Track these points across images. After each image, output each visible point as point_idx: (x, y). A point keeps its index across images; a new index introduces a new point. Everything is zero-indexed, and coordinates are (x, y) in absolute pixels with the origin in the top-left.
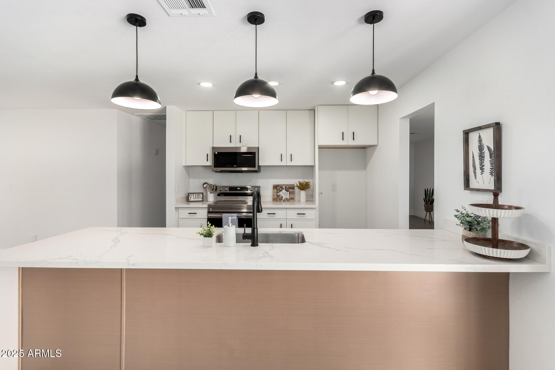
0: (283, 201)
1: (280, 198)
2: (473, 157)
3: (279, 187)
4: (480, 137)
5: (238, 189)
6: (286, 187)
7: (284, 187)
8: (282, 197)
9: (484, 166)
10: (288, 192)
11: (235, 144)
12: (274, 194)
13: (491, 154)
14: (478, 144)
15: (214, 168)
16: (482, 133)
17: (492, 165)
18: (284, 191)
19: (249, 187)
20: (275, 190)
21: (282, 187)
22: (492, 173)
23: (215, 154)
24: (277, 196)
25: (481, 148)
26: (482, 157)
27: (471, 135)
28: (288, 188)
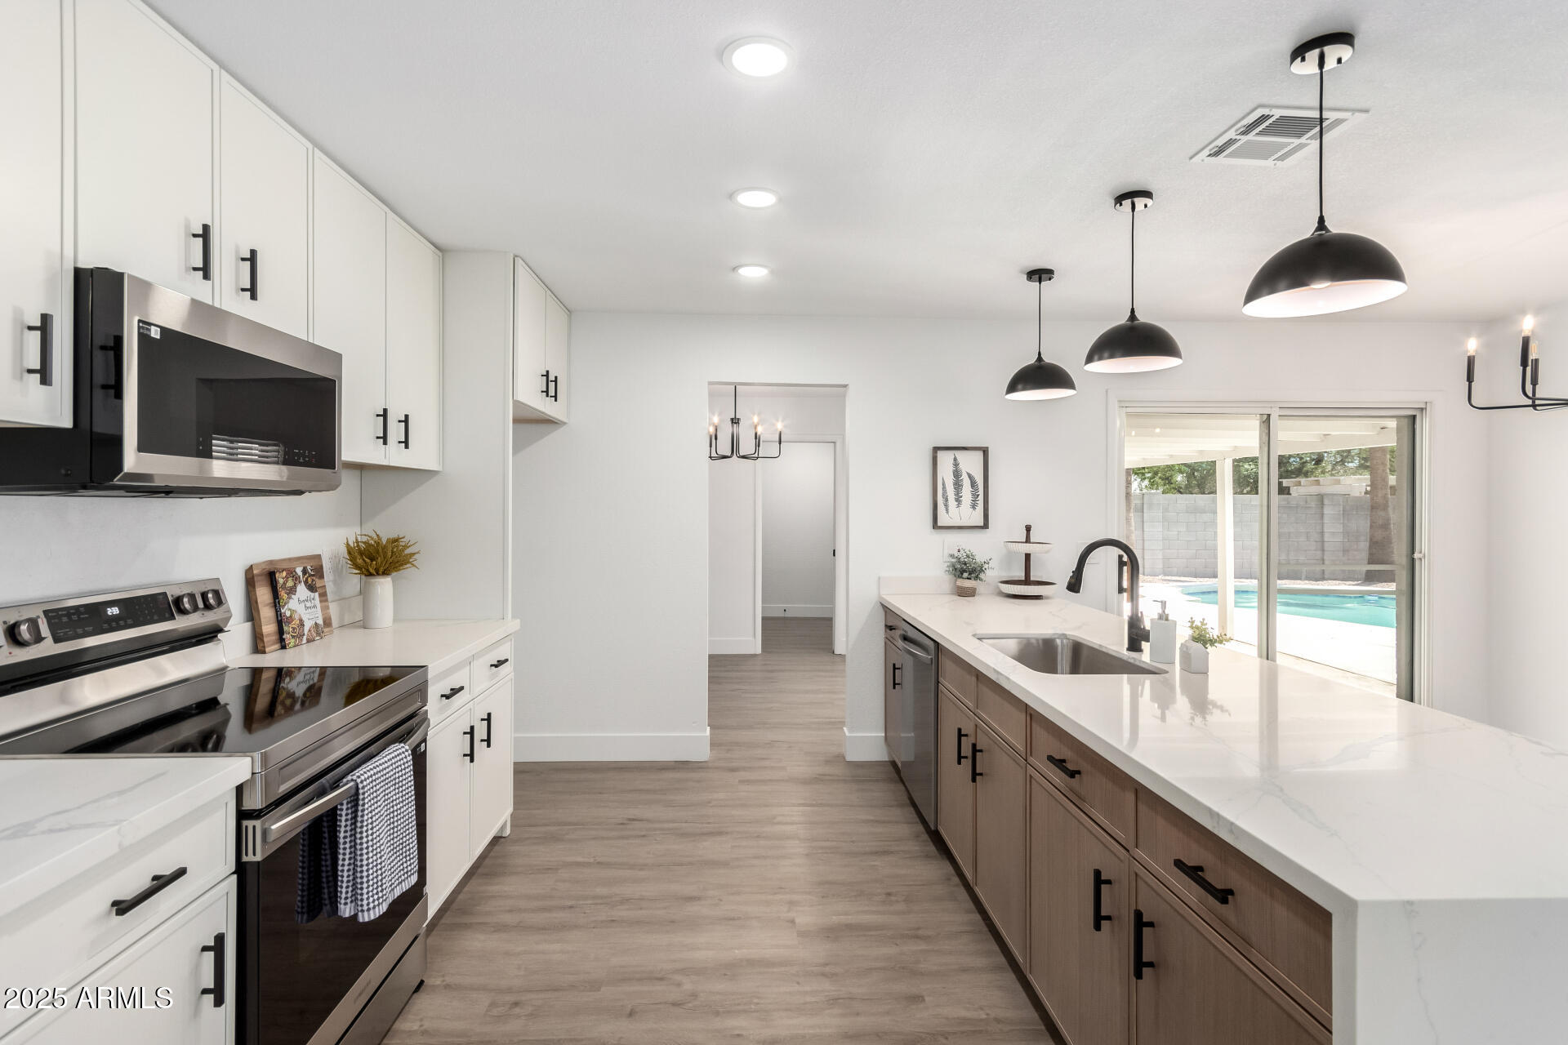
0: (309, 641)
1: (294, 629)
2: (944, 484)
3: (284, 574)
4: (955, 459)
5: (114, 618)
6: (305, 571)
7: (299, 571)
8: (302, 624)
9: (961, 497)
10: (317, 594)
11: (224, 292)
12: (266, 613)
13: (973, 484)
14: (951, 468)
15: (132, 459)
16: (960, 455)
17: (975, 496)
18: (302, 591)
19: (172, 592)
20: (263, 594)
21: (291, 573)
22: (974, 507)
23: (144, 338)
24: (280, 622)
25: (957, 474)
26: (958, 485)
27: (940, 454)
28: (313, 574)
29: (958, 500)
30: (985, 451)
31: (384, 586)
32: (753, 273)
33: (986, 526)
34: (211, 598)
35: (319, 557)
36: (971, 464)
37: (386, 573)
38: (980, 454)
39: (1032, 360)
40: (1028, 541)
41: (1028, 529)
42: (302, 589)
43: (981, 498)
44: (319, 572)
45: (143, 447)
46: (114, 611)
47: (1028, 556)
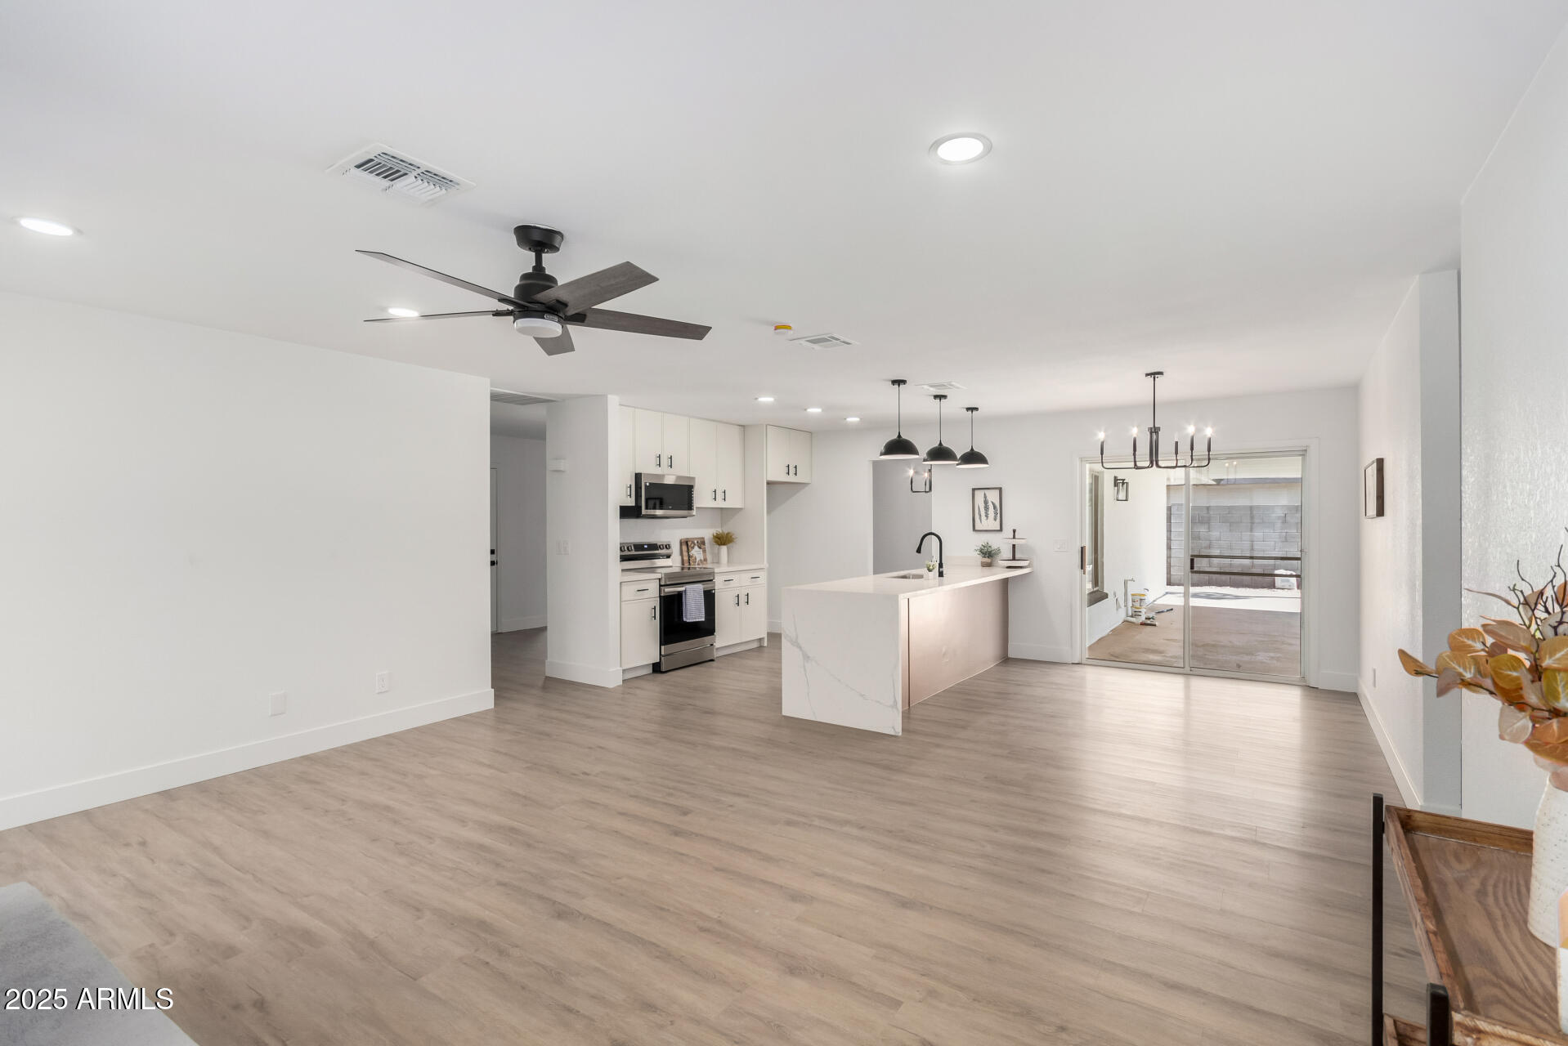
0: (698, 563)
1: (694, 559)
2: (978, 509)
3: (690, 542)
4: (984, 494)
5: (646, 548)
6: (698, 542)
7: (696, 541)
8: (696, 558)
9: (988, 514)
10: (702, 549)
11: (664, 469)
12: (685, 554)
13: (995, 507)
14: (983, 499)
15: (644, 511)
16: (986, 491)
17: (996, 513)
18: (696, 548)
19: (659, 544)
20: (684, 548)
21: (693, 542)
22: (995, 520)
23: (646, 485)
24: (689, 556)
25: (986, 502)
26: (986, 508)
27: (976, 492)
28: (701, 543)
29: (987, 516)
30: (1000, 489)
31: (724, 549)
32: (853, 419)
33: (1001, 530)
34: (668, 547)
35: (703, 538)
36: (993, 497)
37: (724, 544)
38: (998, 491)
39: (969, 450)
40: (1014, 537)
41: (1014, 531)
42: (696, 547)
43: (999, 515)
44: (703, 543)
45: (647, 508)
46: (646, 546)
47: (1014, 546)
